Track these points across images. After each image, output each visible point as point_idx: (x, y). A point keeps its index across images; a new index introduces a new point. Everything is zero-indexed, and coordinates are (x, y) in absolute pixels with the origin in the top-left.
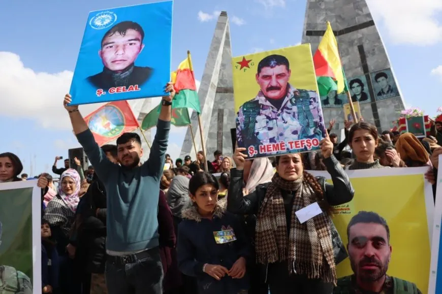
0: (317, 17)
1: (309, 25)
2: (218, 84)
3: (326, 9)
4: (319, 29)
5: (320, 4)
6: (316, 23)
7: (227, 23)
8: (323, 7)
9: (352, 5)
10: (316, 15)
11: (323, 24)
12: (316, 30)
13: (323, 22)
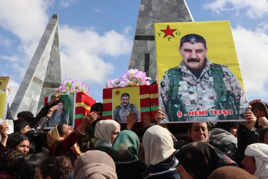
0: (146, 24)
1: (138, 30)
2: (46, 79)
3: (153, 17)
4: (147, 34)
5: (149, 13)
6: (145, 30)
7: (56, 24)
8: (151, 15)
9: (176, 14)
10: (145, 22)
11: (151, 30)
12: (144, 35)
13: (150, 28)
